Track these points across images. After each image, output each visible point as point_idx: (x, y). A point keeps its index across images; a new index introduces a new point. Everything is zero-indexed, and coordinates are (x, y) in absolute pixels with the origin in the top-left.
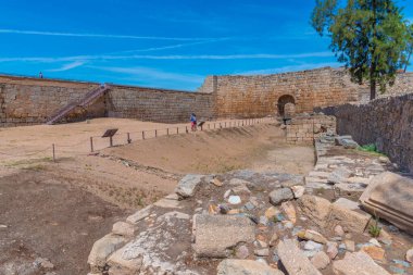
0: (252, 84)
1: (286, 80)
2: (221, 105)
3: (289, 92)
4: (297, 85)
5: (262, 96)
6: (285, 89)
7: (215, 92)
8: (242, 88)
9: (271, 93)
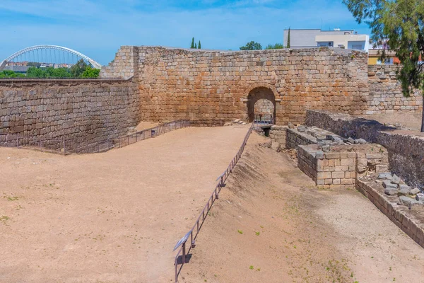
0: (204, 66)
1: (260, 64)
2: (147, 99)
3: (265, 82)
4: (279, 72)
5: (221, 88)
6: (259, 78)
7: (136, 76)
8: (186, 72)
9: (236, 82)
